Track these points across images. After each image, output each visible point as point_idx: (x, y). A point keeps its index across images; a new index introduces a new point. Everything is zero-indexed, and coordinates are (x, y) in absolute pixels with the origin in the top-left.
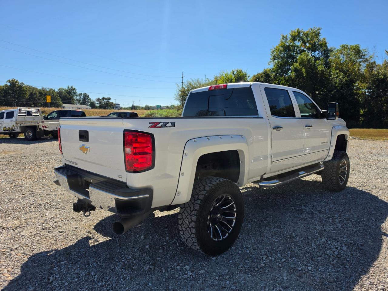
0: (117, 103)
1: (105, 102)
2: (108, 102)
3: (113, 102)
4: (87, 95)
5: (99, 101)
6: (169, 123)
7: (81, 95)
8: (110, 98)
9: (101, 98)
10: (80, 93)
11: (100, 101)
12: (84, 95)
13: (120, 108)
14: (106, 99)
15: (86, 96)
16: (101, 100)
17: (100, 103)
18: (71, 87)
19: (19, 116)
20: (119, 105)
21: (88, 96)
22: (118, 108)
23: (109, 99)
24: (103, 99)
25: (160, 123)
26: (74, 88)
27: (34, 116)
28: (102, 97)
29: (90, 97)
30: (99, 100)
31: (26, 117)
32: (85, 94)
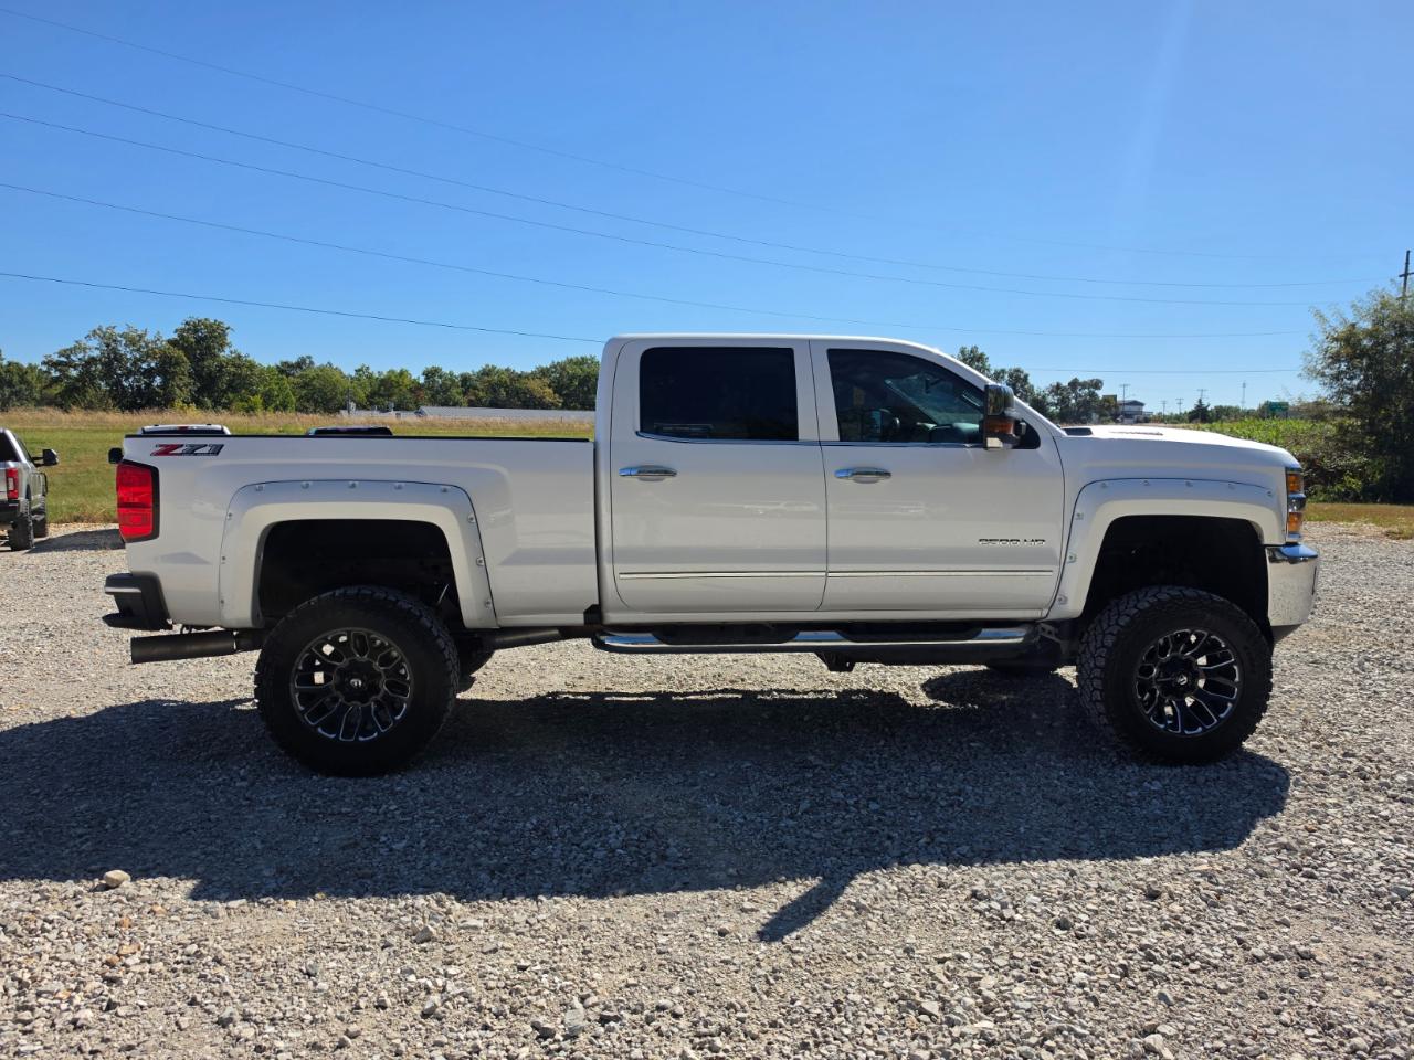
0: (1130, 398)
1: (1081, 396)
2: (1093, 395)
3: (1115, 397)
4: (1022, 376)
5: (1057, 395)
6: (206, 446)
7: (1002, 377)
8: (1101, 382)
9: (1065, 384)
10: (999, 368)
11: (1061, 394)
12: (1011, 376)
13: (1141, 418)
14: (1084, 385)
15: (1018, 378)
16: (1064, 389)
17: (1063, 401)
18: (972, 352)
20: (1142, 405)
21: (1026, 376)
22: (1135, 417)
23: (1097, 384)
24: (1074, 384)
25: (182, 446)
26: (980, 351)
28: (1070, 380)
29: (1031, 381)
30: (1057, 389)
32: (1017, 371)
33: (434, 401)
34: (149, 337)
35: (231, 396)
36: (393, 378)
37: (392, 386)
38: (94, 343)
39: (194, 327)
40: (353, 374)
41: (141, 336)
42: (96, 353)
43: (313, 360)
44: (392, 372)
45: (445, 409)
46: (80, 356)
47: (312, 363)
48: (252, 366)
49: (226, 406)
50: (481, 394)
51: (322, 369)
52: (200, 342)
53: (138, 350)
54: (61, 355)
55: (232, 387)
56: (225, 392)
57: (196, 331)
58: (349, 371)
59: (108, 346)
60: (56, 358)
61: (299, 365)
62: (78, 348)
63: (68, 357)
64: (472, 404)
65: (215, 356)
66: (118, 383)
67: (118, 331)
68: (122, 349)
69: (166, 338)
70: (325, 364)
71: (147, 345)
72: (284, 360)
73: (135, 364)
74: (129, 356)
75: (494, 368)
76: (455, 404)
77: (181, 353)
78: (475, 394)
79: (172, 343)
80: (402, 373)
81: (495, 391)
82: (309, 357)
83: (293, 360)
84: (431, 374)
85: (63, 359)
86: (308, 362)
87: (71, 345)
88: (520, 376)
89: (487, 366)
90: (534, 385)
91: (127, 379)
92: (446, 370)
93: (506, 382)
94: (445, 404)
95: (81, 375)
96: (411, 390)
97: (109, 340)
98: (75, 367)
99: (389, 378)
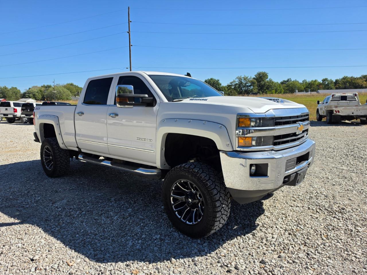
19: (332, 101)
27: (348, 101)
31: (339, 101)
33: (324, 88)
34: (249, 78)
35: (267, 90)
36: (312, 82)
37: (312, 84)
38: (237, 80)
39: (259, 74)
40: (302, 82)
41: (247, 78)
42: (237, 82)
43: (291, 79)
44: (312, 81)
45: (328, 90)
46: (234, 83)
47: (291, 80)
48: (273, 83)
49: (266, 93)
50: (340, 85)
51: (293, 81)
52: (261, 77)
53: (246, 81)
54: (230, 83)
55: (268, 88)
56: (265, 89)
57: (260, 75)
58: (301, 81)
59: (240, 80)
60: (229, 84)
61: (288, 81)
62: (234, 81)
63: (232, 84)
64: (337, 88)
65: (263, 81)
66: (241, 89)
67: (242, 77)
68: (243, 81)
69: (252, 77)
70: (294, 80)
71: (248, 79)
72: (284, 80)
73: (245, 84)
74: (244, 83)
75: (347, 77)
76: (331, 89)
77: (256, 81)
78: (338, 86)
79: (254, 78)
80: (315, 81)
81: (345, 84)
82: (290, 79)
83: (286, 80)
84: (324, 80)
85: (231, 84)
86: (290, 80)
87: (232, 81)
88: (355, 79)
89: (345, 76)
90: (360, 82)
91: (243, 88)
92: (329, 79)
93: (349, 81)
94: (328, 89)
95: (234, 88)
96: (317, 85)
97: (240, 79)
98: (233, 86)
99: (311, 82)
